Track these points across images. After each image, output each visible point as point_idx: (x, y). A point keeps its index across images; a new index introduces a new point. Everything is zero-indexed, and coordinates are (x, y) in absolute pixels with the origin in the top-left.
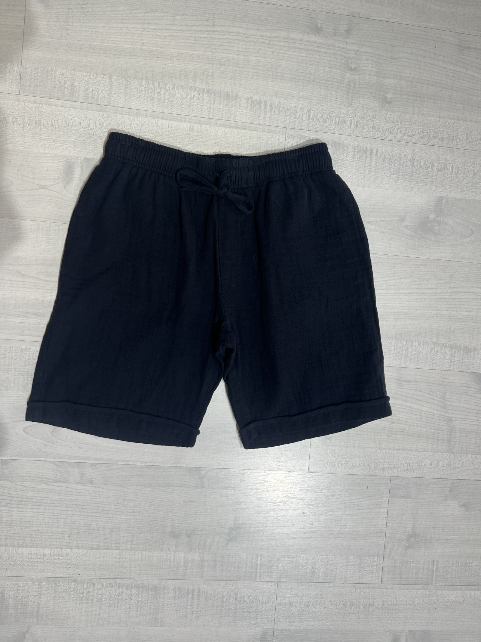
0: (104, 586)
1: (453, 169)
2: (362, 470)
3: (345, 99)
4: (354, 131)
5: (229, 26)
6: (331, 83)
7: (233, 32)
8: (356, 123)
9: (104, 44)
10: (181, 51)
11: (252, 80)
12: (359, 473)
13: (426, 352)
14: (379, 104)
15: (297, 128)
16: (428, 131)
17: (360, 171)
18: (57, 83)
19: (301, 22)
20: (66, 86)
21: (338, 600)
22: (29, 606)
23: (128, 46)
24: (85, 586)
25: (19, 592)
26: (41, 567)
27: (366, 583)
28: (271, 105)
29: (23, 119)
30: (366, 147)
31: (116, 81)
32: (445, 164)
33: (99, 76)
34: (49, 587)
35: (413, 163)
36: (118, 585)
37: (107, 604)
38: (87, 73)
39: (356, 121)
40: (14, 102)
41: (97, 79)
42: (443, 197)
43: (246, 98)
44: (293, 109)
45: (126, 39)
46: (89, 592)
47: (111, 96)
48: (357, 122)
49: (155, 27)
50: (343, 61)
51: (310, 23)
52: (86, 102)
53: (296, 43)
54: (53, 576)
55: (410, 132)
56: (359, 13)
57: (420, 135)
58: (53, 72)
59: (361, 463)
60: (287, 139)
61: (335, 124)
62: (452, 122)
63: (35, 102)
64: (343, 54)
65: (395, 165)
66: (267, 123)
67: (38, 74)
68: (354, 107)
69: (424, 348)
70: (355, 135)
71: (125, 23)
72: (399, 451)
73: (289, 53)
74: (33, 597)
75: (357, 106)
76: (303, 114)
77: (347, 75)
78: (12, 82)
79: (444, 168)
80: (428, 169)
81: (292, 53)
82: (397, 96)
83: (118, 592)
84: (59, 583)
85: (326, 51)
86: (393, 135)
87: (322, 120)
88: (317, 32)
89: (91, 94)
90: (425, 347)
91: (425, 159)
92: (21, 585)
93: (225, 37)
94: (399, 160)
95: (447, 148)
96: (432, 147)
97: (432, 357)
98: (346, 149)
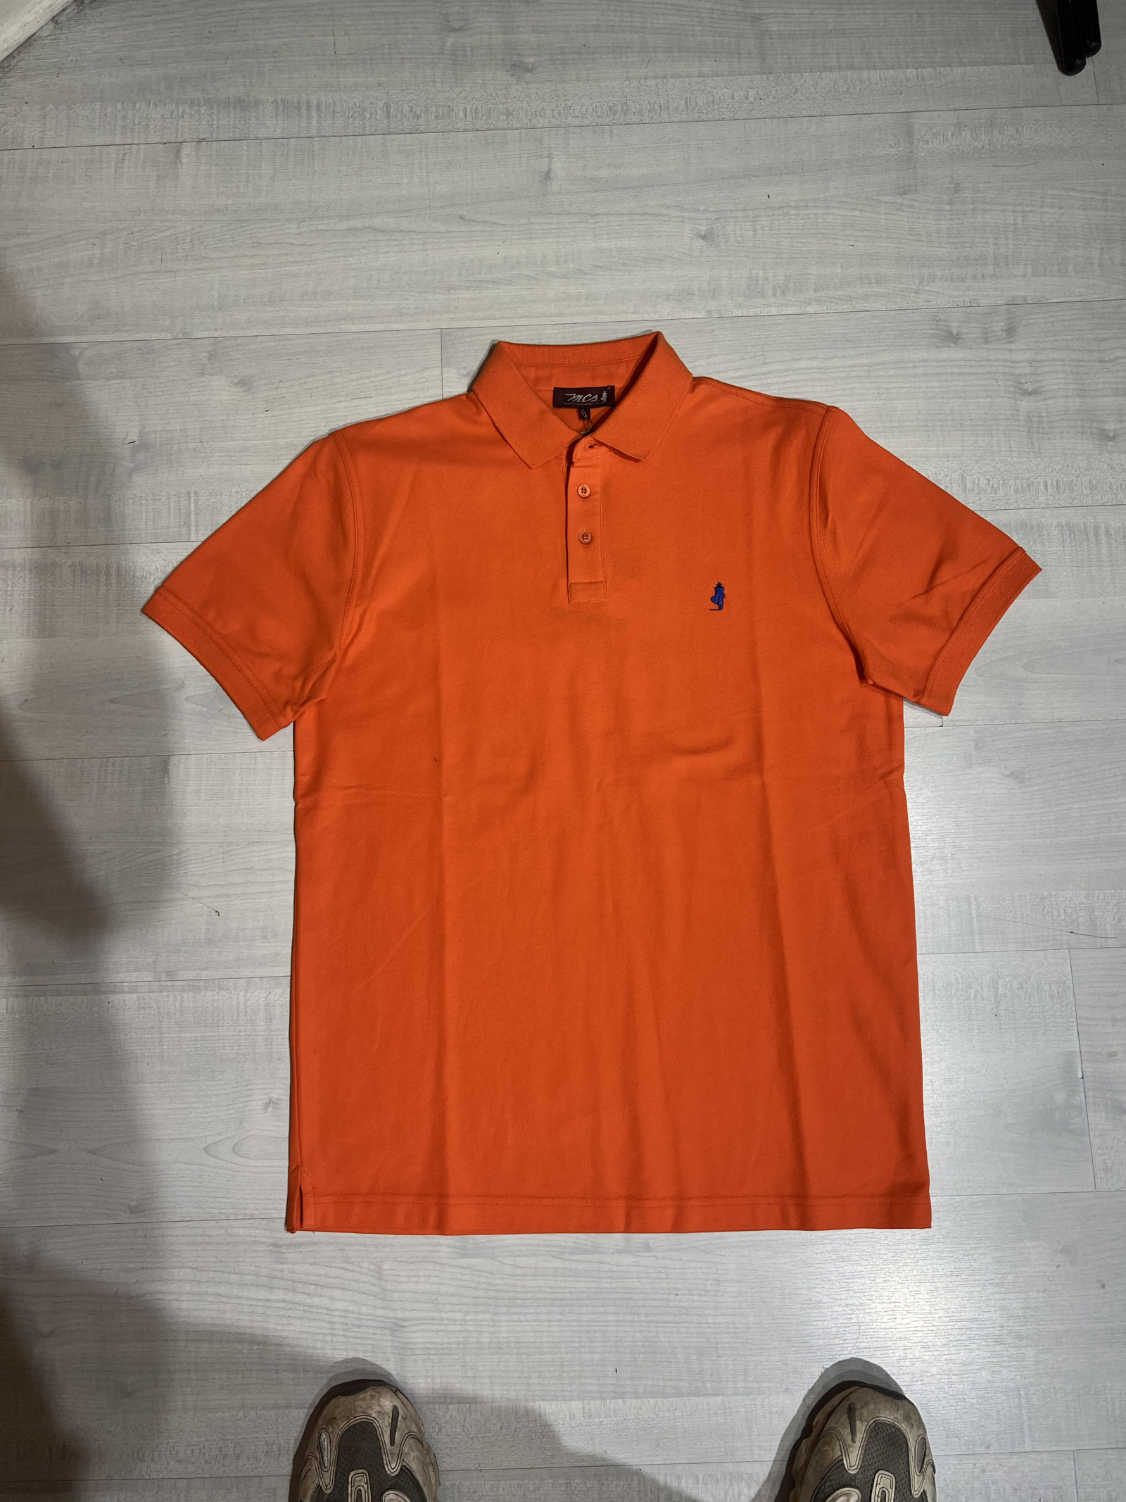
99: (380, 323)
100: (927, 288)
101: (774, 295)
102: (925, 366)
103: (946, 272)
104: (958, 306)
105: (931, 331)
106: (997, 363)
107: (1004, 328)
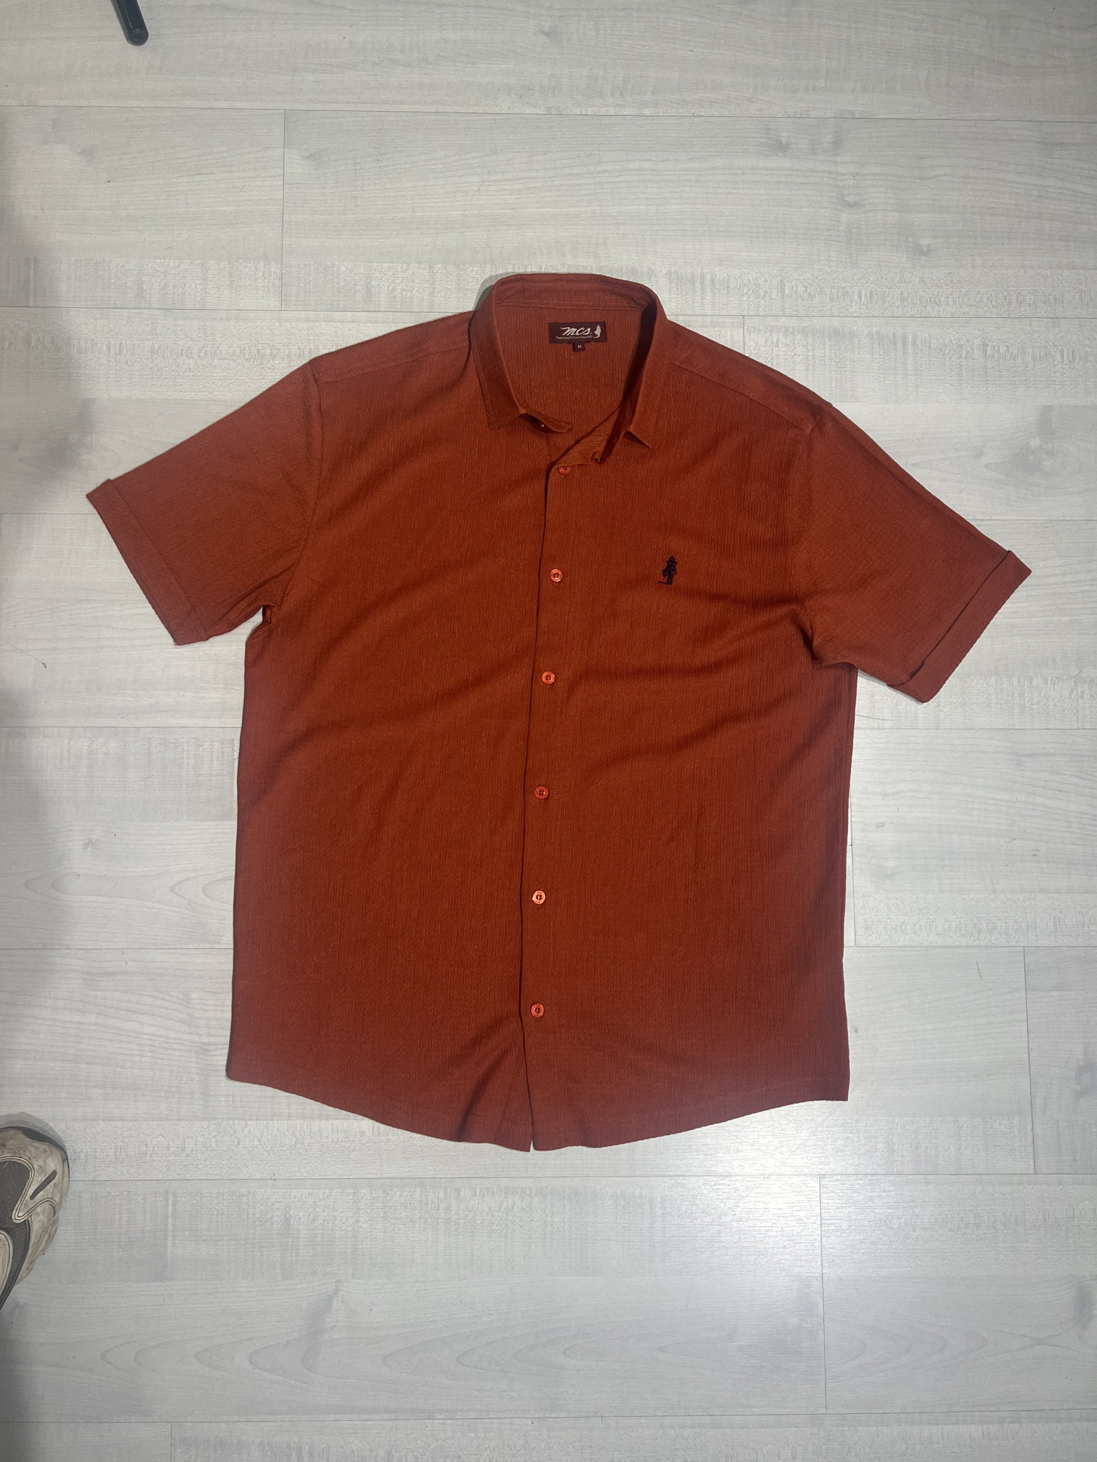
0: (478, 1193)
1: (1063, 354)
2: (963, 935)
3: (843, 257)
4: (867, 309)
5: (627, 160)
6: (815, 232)
7: (635, 170)
8: (870, 294)
9: (417, 214)
10: (548, 210)
11: (675, 243)
12: (958, 944)
13: (1061, 696)
14: (907, 257)
15: (762, 313)
16: (1005, 294)
17: (887, 376)
18: (342, 284)
19: (750, 139)
20: (358, 288)
21: (949, 1211)
22: (337, 1240)
23: (458, 212)
24: (442, 1195)
25: (317, 1210)
26: (356, 1158)
27: (1003, 1172)
28: (713, 280)
29: (289, 349)
30: (894, 334)
31: (440, 271)
32: (1046, 347)
33: (412, 265)
34: (374, 1199)
35: (986, 353)
36: (504, 1190)
37: (485, 1231)
38: (392, 263)
39: (869, 290)
40: (272, 323)
41: (409, 271)
42: (1051, 406)
43: (667, 274)
44: (752, 283)
45: (453, 202)
46: (448, 1208)
47: (434, 297)
48: (871, 292)
49: (500, 177)
50: (834, 194)
51: (767, 138)
52: (393, 310)
53: (746, 174)
54: (379, 1176)
55: (973, 299)
56: (852, 112)
57: (991, 302)
58: (335, 269)
59: (960, 924)
60: (748, 335)
61: (832, 299)
62: (1049, 275)
63: (307, 320)
64: (831, 181)
65: (953, 360)
66: (709, 312)
67: (310, 274)
68: (862, 268)
69: (1054, 689)
70: (871, 315)
71: (450, 177)
72: (1033, 895)
73: (735, 191)
74: (344, 1220)
75: (868, 265)
76: (770, 289)
77: (844, 215)
78: (267, 291)
79: (1046, 354)
80: (1014, 360)
81: (741, 191)
82: (938, 240)
83: (505, 1204)
84: (391, 1190)
85: (800, 180)
86: (941, 308)
87: (806, 295)
88: (782, 153)
89: (400, 296)
90: (1056, 687)
91: (1006, 342)
92: (321, 1197)
93: (621, 179)
94: (957, 349)
95: (1046, 320)
96: (1017, 320)
97: (1074, 705)
98: (857, 340)
99: (225, 100)
100: (761, 97)
101: (613, 95)
102: (754, 174)
103: (779, 82)
104: (789, 117)
105: (760, 140)
106: (822, 174)
107: (831, 141)
